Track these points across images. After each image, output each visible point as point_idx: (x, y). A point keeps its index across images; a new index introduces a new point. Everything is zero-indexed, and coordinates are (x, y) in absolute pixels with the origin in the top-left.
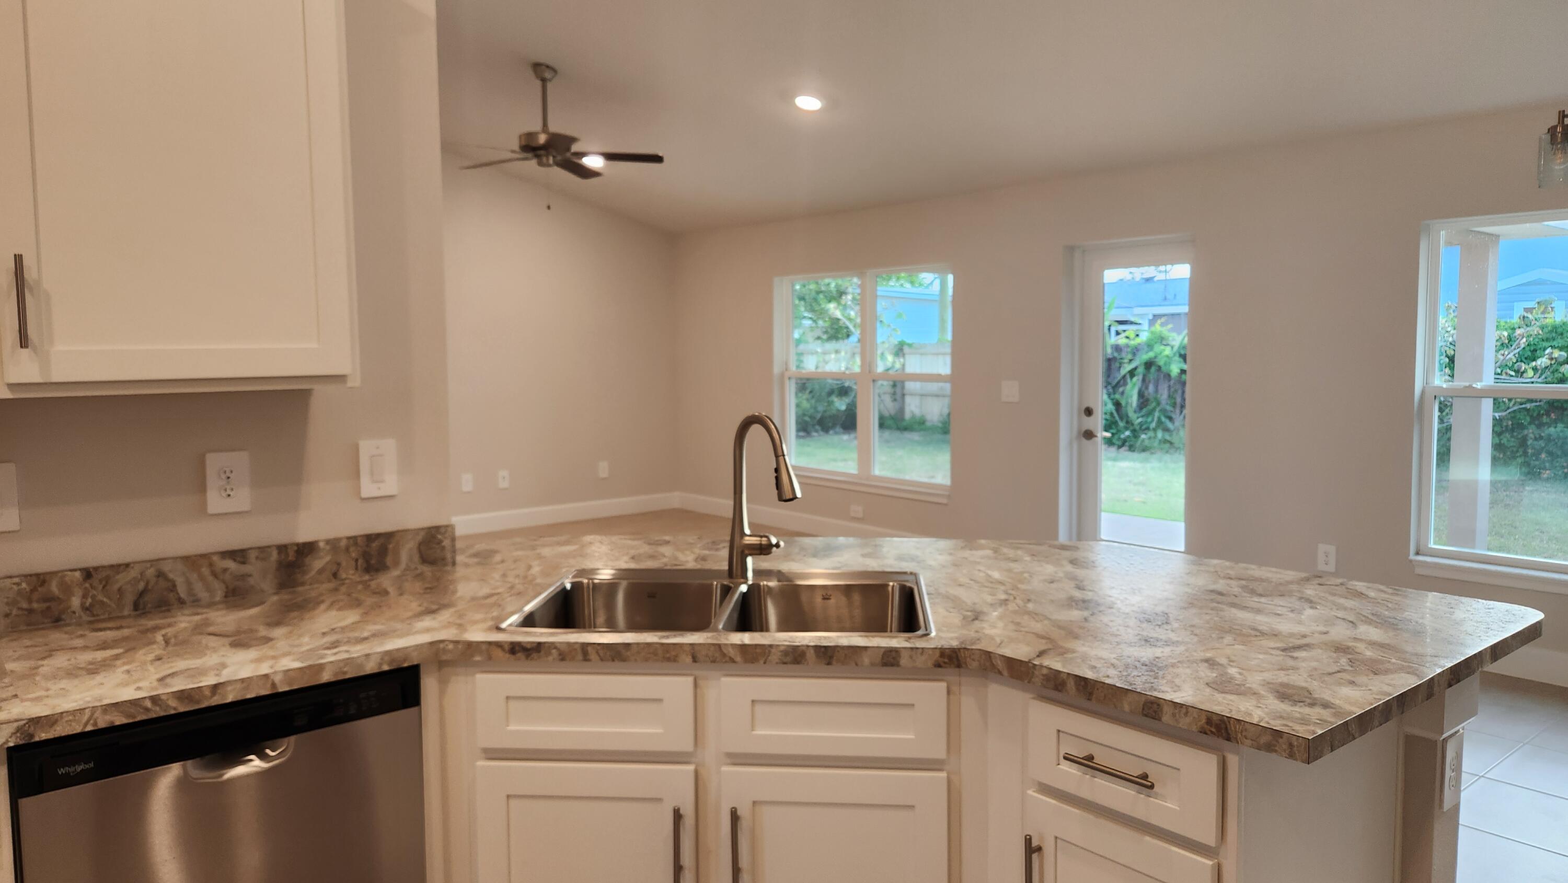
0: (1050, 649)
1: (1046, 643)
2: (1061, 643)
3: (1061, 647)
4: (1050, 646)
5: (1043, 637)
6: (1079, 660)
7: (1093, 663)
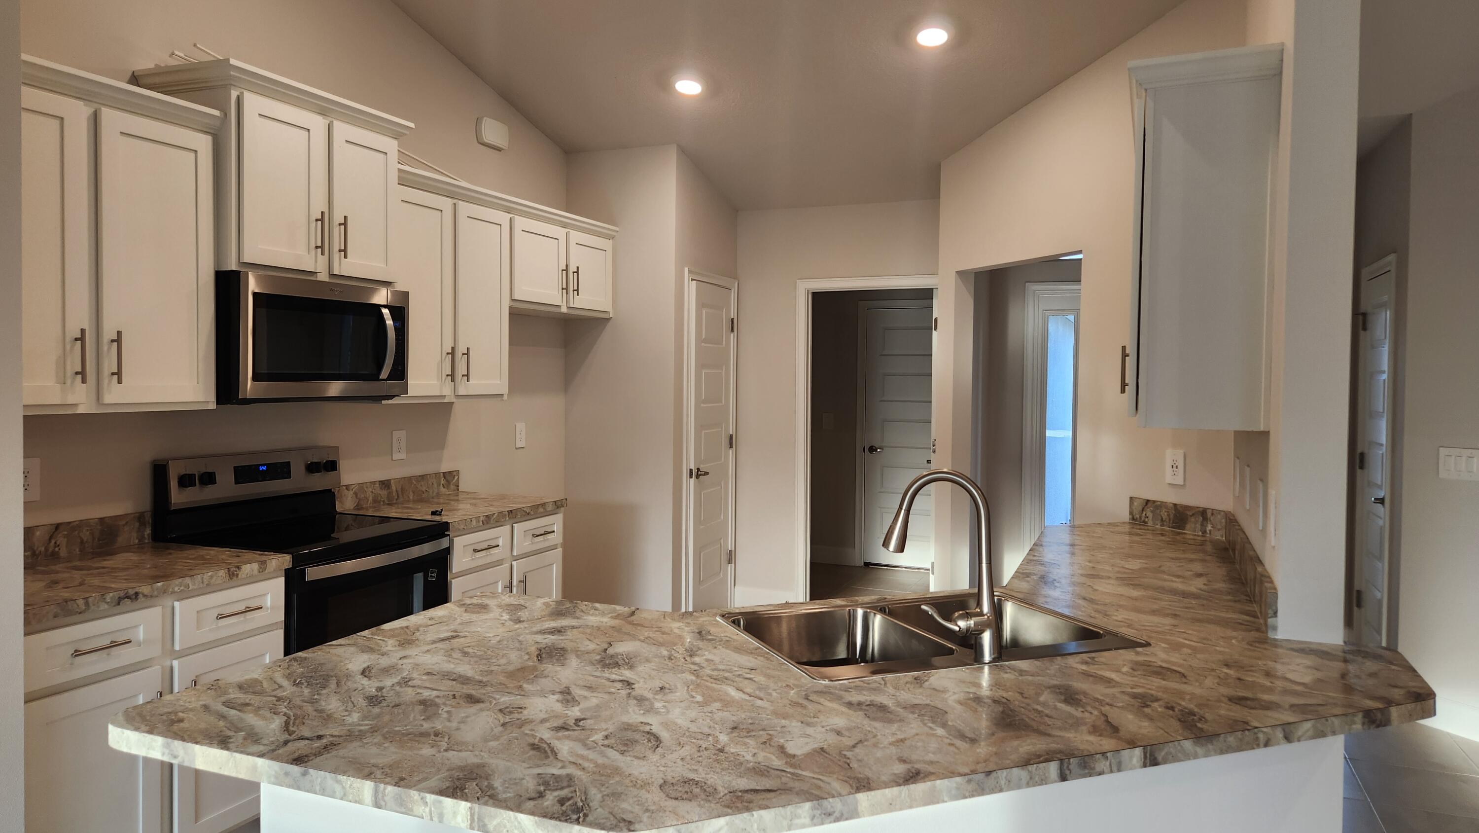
0: (628, 617)
1: (633, 621)
2: (623, 622)
3: (621, 619)
4: (629, 619)
5: (638, 625)
6: (606, 612)
7: (597, 612)
